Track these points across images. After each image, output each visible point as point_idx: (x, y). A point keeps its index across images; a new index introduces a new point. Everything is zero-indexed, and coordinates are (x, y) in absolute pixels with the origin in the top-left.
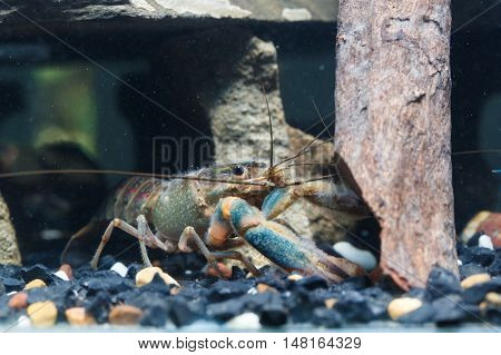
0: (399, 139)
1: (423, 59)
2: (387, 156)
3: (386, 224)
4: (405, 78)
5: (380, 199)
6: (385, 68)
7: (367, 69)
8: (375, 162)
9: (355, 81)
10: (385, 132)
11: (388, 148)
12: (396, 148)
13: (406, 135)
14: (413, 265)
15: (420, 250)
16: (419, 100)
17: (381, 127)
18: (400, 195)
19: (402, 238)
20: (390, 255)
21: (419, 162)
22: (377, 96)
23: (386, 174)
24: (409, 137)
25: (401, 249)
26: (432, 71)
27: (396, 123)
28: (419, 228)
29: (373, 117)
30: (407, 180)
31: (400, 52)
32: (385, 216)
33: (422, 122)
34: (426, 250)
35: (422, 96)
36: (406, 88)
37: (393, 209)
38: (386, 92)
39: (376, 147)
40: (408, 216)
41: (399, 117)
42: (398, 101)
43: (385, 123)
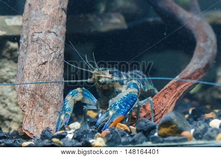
0: (35, 79)
1: (47, 47)
4: (39, 55)
7: (26, 53)
9: (22, 58)
10: (29, 77)
13: (38, 77)
16: (44, 63)
17: (27, 75)
19: (33, 118)
21: (43, 88)
24: (39, 78)
26: (51, 52)
27: (34, 73)
31: (37, 46)
35: (46, 62)
36: (39, 59)
40: (37, 109)
41: (35, 71)
42: (35, 65)
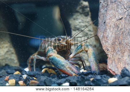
2: (110, 36)
3: (109, 56)
5: (108, 49)
6: (111, 10)
8: (107, 38)
11: (111, 34)
12: (113, 34)
14: (117, 68)
15: (120, 63)
18: (114, 47)
20: (110, 65)
22: (108, 18)
23: (110, 41)
25: (114, 63)
28: (120, 57)
29: (107, 25)
30: (116, 43)
32: (109, 54)
33: (122, 26)
34: (122, 63)
37: (112, 51)
38: (111, 17)
39: (107, 33)
43: (110, 26)
